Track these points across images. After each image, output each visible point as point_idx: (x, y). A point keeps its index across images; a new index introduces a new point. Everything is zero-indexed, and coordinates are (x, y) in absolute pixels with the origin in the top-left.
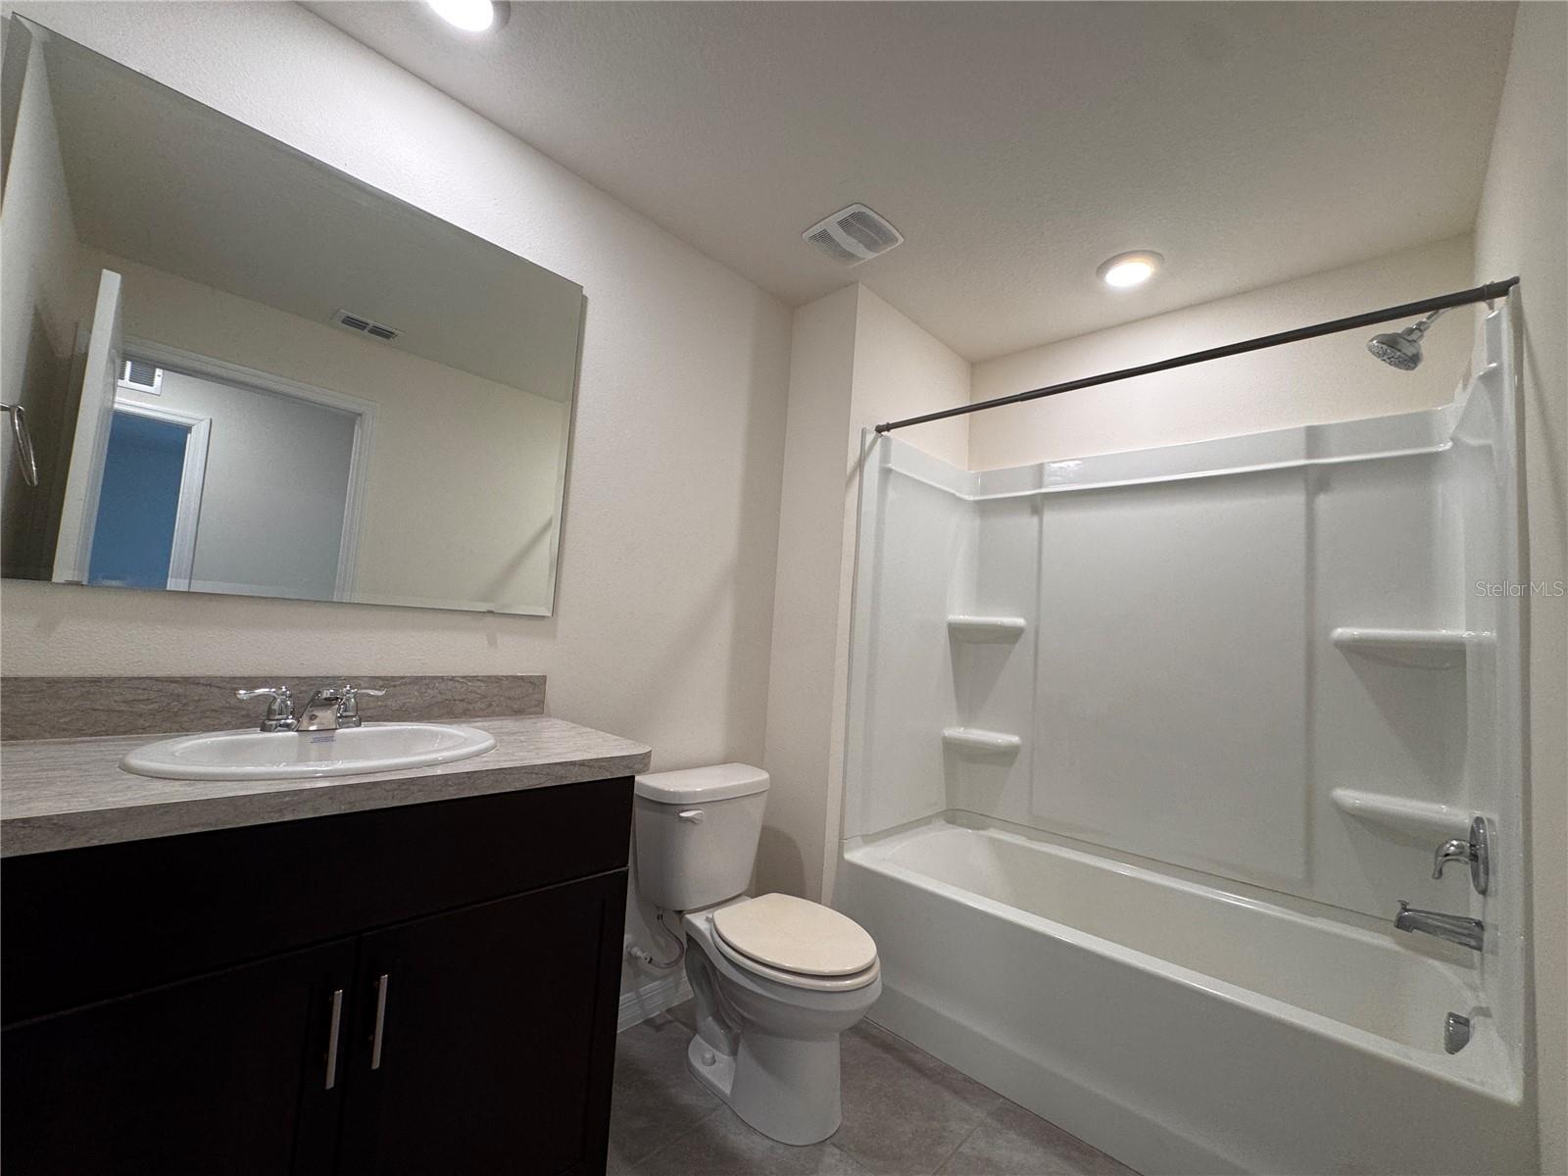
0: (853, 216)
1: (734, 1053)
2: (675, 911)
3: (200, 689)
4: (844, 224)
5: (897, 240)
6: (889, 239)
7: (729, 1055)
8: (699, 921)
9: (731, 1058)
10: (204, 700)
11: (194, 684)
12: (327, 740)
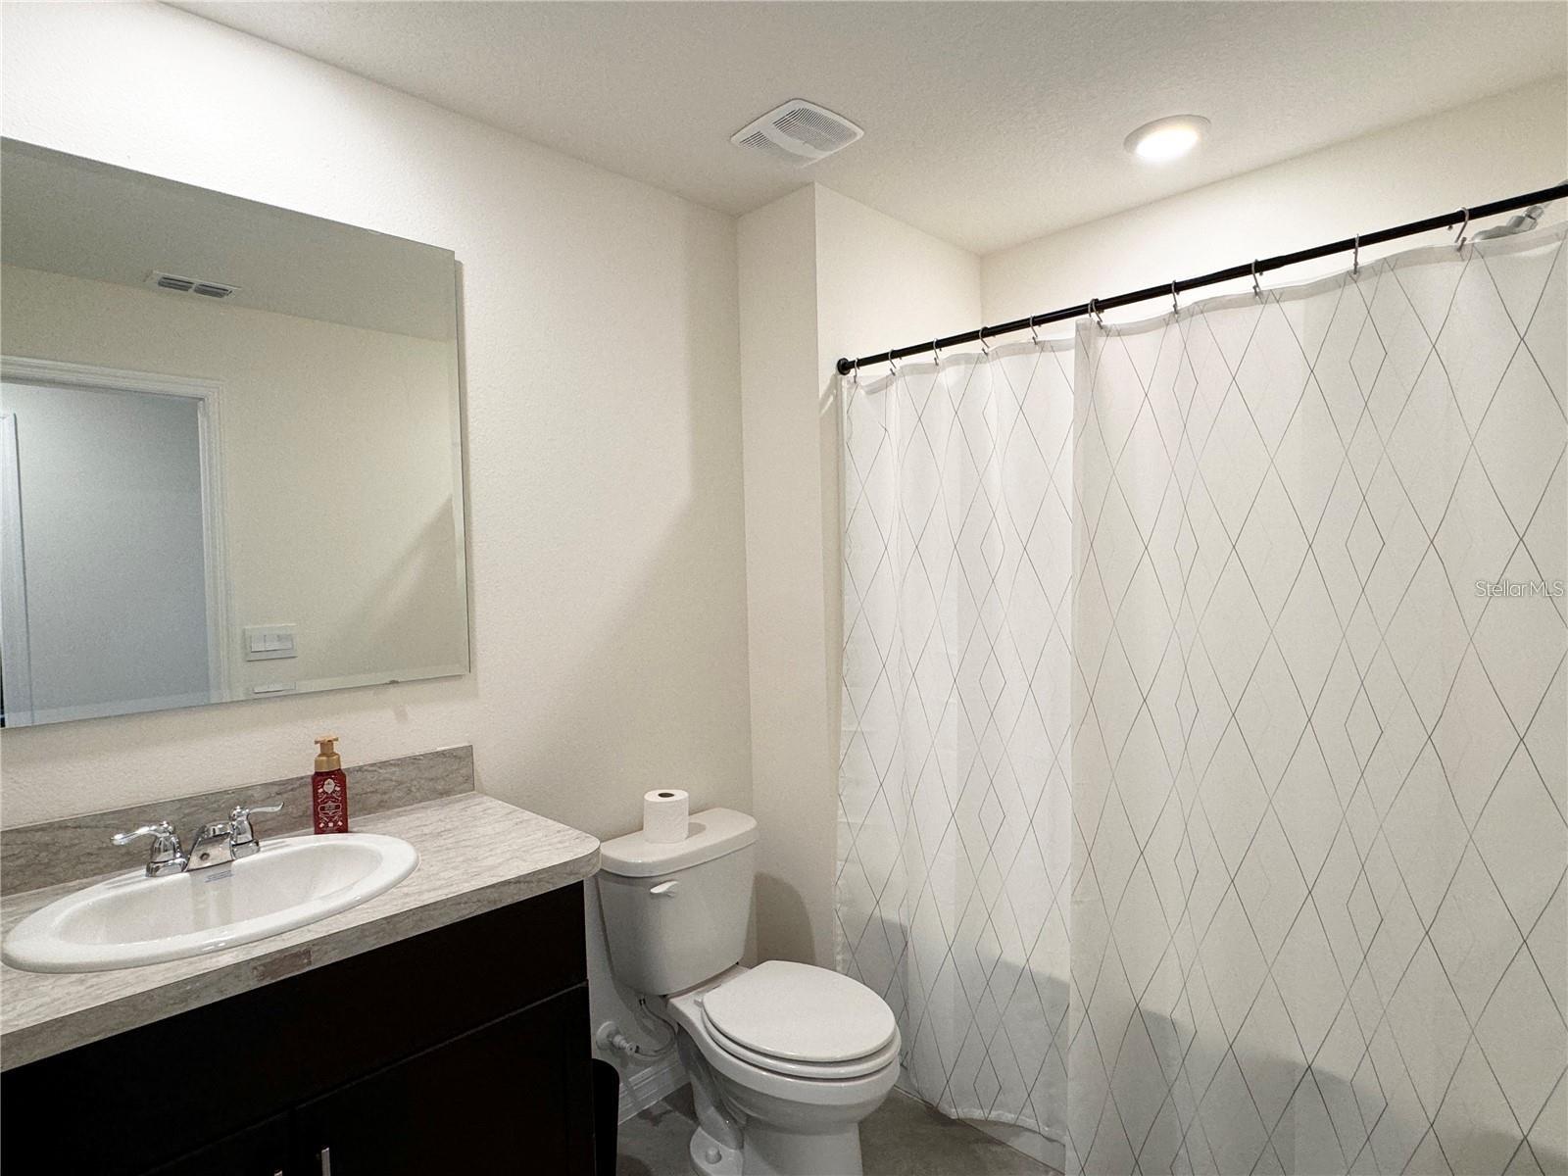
0: (793, 114)
1: (741, 1147)
2: (660, 996)
3: (69, 833)
4: (782, 124)
5: (855, 134)
6: (844, 135)
7: (736, 1149)
8: (685, 1006)
9: (738, 1152)
10: (76, 845)
11: (60, 827)
12: (223, 876)
